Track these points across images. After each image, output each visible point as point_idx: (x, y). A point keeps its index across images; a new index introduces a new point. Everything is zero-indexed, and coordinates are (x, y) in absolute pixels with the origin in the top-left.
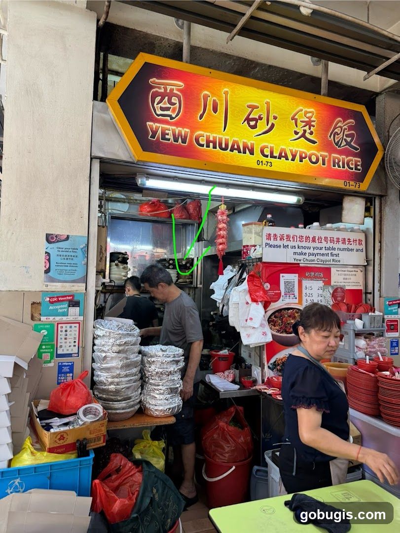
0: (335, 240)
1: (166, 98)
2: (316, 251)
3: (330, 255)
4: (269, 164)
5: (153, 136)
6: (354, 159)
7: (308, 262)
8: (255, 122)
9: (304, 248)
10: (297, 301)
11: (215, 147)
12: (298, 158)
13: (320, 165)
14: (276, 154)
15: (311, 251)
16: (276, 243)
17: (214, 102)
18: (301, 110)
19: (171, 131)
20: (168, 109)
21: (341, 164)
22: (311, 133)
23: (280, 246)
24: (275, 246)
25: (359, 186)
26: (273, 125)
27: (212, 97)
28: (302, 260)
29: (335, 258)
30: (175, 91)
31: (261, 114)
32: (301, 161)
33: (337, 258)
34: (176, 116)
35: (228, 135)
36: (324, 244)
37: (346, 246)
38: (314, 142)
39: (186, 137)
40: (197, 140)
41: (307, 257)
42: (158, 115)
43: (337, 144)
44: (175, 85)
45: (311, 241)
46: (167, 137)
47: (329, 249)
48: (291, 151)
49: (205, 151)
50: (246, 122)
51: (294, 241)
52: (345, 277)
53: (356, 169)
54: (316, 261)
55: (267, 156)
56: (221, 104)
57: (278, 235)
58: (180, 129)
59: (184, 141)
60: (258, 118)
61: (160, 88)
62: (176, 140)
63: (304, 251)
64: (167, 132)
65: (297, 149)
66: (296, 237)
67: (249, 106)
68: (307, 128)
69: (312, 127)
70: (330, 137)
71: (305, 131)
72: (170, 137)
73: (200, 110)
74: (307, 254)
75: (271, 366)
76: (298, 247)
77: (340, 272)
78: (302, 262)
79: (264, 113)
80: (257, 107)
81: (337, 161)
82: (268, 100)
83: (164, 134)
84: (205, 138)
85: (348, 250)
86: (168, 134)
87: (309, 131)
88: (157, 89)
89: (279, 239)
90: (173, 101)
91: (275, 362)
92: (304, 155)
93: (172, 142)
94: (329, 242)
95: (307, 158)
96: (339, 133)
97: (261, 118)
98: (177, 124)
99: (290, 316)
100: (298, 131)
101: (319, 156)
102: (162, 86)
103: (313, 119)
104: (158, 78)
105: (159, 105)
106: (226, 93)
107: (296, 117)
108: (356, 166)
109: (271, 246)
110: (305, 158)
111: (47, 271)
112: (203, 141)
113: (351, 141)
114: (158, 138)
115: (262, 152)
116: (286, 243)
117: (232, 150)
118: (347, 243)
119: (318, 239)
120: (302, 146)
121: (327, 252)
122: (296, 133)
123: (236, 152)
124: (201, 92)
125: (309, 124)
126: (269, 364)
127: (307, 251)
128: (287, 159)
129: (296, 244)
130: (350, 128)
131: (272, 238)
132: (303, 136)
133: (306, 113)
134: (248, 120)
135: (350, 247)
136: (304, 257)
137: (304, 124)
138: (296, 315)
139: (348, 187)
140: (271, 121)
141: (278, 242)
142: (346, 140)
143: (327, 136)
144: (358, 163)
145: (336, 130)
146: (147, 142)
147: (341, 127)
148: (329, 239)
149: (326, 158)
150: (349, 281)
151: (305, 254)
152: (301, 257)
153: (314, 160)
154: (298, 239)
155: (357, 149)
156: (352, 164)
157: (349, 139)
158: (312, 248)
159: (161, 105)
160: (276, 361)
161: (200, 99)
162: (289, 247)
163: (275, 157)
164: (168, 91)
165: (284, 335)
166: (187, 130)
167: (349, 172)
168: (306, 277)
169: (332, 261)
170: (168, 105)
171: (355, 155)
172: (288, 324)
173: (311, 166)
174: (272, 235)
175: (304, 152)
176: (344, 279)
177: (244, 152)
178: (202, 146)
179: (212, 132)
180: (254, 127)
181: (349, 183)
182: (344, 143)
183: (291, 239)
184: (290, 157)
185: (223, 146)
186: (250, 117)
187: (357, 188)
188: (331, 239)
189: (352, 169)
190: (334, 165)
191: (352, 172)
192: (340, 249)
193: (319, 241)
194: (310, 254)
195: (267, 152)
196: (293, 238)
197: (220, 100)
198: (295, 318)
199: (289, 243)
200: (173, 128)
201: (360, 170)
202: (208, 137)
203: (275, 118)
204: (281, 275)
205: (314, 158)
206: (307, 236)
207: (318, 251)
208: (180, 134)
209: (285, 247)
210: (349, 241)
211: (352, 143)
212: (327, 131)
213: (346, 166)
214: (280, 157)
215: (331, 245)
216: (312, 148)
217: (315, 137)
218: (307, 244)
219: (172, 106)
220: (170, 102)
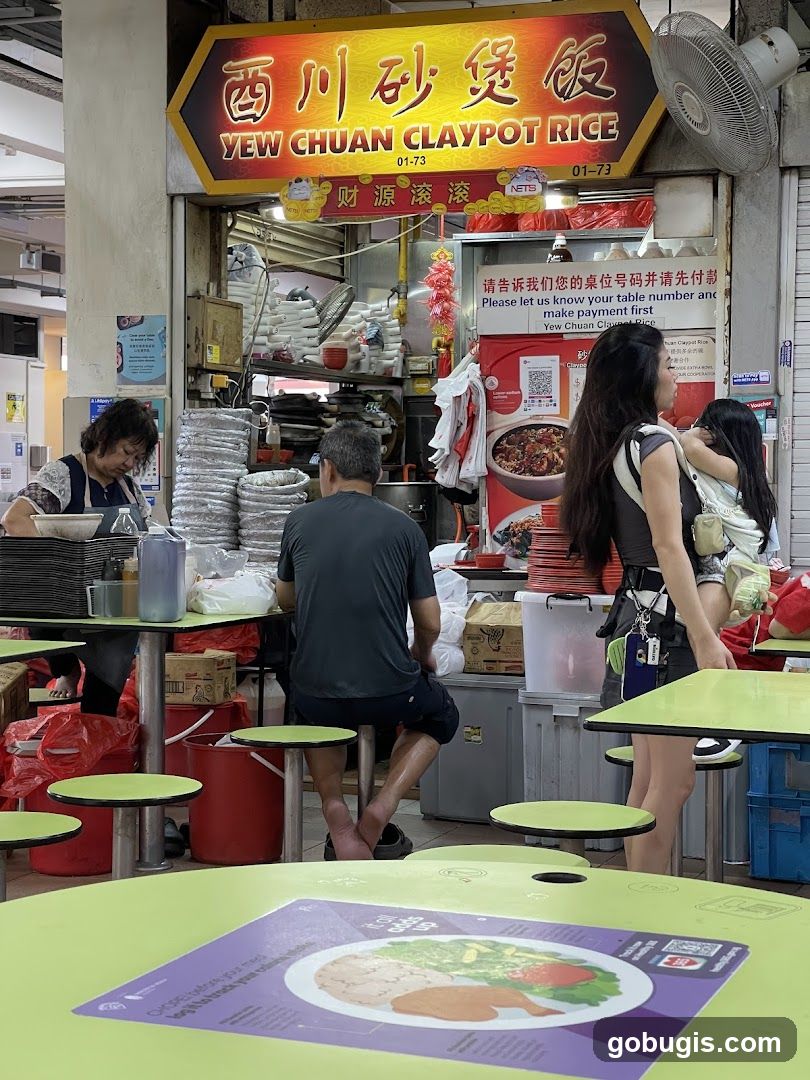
0: (644, 278)
1: (248, 88)
2: (595, 306)
3: (629, 311)
4: (420, 160)
5: (229, 155)
6: (600, 116)
7: (578, 330)
8: (394, 90)
9: (567, 301)
10: (557, 410)
11: (323, 150)
12: (476, 137)
13: (522, 144)
14: (433, 139)
15: (585, 307)
16: (504, 296)
17: (323, 73)
18: (486, 44)
19: (255, 140)
20: (249, 106)
21: (568, 132)
22: (506, 85)
23: (513, 302)
24: (502, 303)
25: (609, 170)
26: (429, 87)
27: (319, 66)
28: (563, 327)
29: (642, 316)
30: (260, 74)
31: (407, 71)
32: (483, 142)
33: (648, 317)
34: (262, 114)
35: (345, 125)
36: (616, 289)
37: (671, 290)
38: (510, 101)
39: (277, 145)
40: (295, 146)
41: (574, 319)
42: (236, 120)
43: (561, 94)
45: (584, 286)
46: (249, 150)
47: (627, 298)
48: (463, 129)
49: (307, 160)
50: (378, 93)
51: (544, 289)
53: (605, 135)
54: (595, 327)
55: (416, 147)
56: (335, 75)
57: (511, 281)
58: (268, 133)
59: (274, 152)
60: (400, 82)
61: (237, 75)
62: (262, 152)
63: (568, 307)
64: (249, 142)
65: (474, 123)
66: (549, 281)
67: (383, 65)
68: (496, 76)
69: (507, 72)
70: (546, 82)
71: (492, 84)
72: (254, 149)
73: (298, 94)
74: (576, 314)
75: (499, 536)
76: (555, 301)
78: (563, 330)
79: (411, 69)
80: (399, 62)
81: (559, 128)
82: (421, 43)
83: (244, 147)
84: (307, 139)
85: (676, 296)
86: (250, 146)
87: (501, 82)
88: (234, 78)
89: (511, 287)
90: (257, 91)
91: (507, 529)
92: (488, 131)
93: (256, 157)
94: (628, 283)
95: (496, 136)
96: (567, 69)
97: (404, 80)
98: (263, 127)
99: (540, 441)
100: (478, 87)
101: (521, 125)
103: (509, 55)
104: (234, 60)
106: (343, 53)
107: (475, 61)
108: (605, 128)
109: (493, 304)
110: (491, 135)
111: (119, 370)
112: (303, 145)
113: (595, 80)
114: (236, 157)
115: (407, 141)
117: (352, 150)
118: (675, 281)
119: (601, 281)
120: (488, 114)
121: (622, 305)
122: (474, 91)
123: (359, 151)
124: (300, 62)
125: (502, 67)
126: (495, 533)
127: (575, 307)
128: (455, 144)
129: (548, 295)
130: (593, 53)
131: (497, 288)
132: (490, 93)
133: (496, 46)
134: (382, 89)
135: (682, 290)
136: (568, 319)
137: (491, 69)
139: (581, 176)
140: (426, 80)
141: (511, 295)
142: (582, 81)
143: (539, 83)
144: (611, 123)
145: (561, 66)
146: (217, 163)
147: (572, 56)
148: (628, 277)
149: (536, 128)
150: (683, 364)
151: (571, 313)
152: (562, 321)
153: (509, 135)
154: (555, 284)
155: (607, 93)
156: (596, 128)
157: (589, 78)
158: (587, 301)
159: (241, 102)
160: (509, 527)
161: (297, 77)
162: (535, 302)
163: (432, 146)
164: (250, 76)
165: (528, 477)
166: (278, 132)
167: (587, 145)
168: (578, 362)
170: (251, 100)
171: (604, 107)
172: (537, 456)
173: (501, 148)
174: (497, 282)
175: (489, 126)
177: (375, 148)
178: (303, 152)
179: (319, 126)
180: (394, 98)
181: (585, 167)
182: (578, 87)
183: (539, 286)
184: (460, 139)
185: (338, 146)
186: (385, 84)
187: (603, 175)
188: (635, 277)
189: (596, 137)
190: (553, 139)
191: (595, 145)
192: (656, 297)
193: (604, 285)
194: (581, 313)
195: (416, 139)
196: (542, 283)
197: (334, 68)
198: (549, 444)
199: (534, 294)
200: (258, 133)
201: (613, 136)
202: (312, 136)
203: (433, 73)
204: (522, 359)
205: (509, 131)
206: (576, 277)
207: (602, 306)
208: (268, 142)
209: (524, 302)
210: (681, 276)
211: (597, 84)
212: (540, 72)
213: (580, 134)
214: (440, 145)
215: (634, 290)
216: (506, 113)
217: (514, 90)
218: (575, 293)
219: (256, 100)
220: (254, 94)
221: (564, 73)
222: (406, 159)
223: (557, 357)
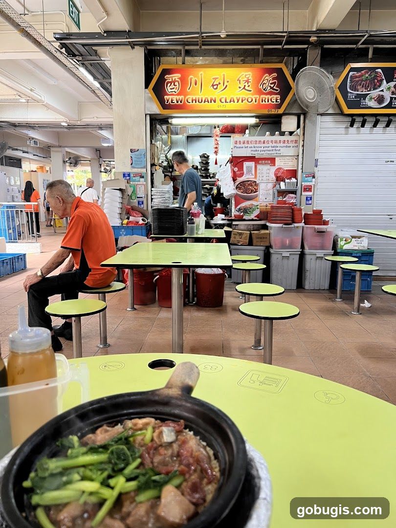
0: (278, 141)
1: (173, 83)
2: (265, 149)
3: (274, 150)
4: (224, 106)
5: (167, 102)
6: (275, 96)
7: (260, 155)
8: (217, 86)
9: (257, 147)
10: (254, 177)
11: (196, 102)
12: (240, 101)
13: (253, 103)
14: (228, 100)
15: (262, 149)
16: (240, 146)
17: (195, 80)
18: (243, 74)
20: (173, 89)
21: (266, 100)
23: (243, 147)
25: (278, 111)
26: (227, 86)
27: (194, 78)
29: (277, 152)
30: (177, 79)
32: (242, 102)
33: (279, 152)
34: (177, 91)
35: (202, 95)
36: (270, 144)
37: (285, 145)
38: (250, 91)
39: (182, 100)
40: (187, 101)
42: (169, 92)
43: (264, 90)
44: (176, 76)
45: (262, 143)
46: (173, 101)
47: (273, 147)
48: (237, 98)
49: (191, 105)
50: (212, 87)
52: (285, 163)
53: (276, 101)
54: (265, 155)
55: (223, 102)
56: (199, 81)
57: (242, 142)
58: (179, 97)
59: (181, 102)
62: (177, 102)
63: (257, 149)
64: (173, 99)
65: (240, 96)
66: (252, 142)
67: (213, 79)
68: (246, 84)
69: (249, 83)
70: (260, 86)
71: (245, 86)
72: (175, 101)
73: (188, 86)
74: (260, 151)
76: (254, 147)
77: (281, 160)
78: (256, 155)
79: (221, 80)
80: (218, 78)
81: (264, 99)
82: (224, 73)
85: (287, 147)
87: (248, 85)
88: (168, 80)
92: (244, 99)
93: (175, 103)
96: (266, 83)
97: (219, 84)
98: (178, 95)
99: (249, 185)
100: (241, 86)
101: (253, 98)
102: (171, 78)
103: (250, 78)
104: (169, 75)
105: (170, 87)
106: (201, 74)
109: (237, 148)
111: (132, 164)
112: (190, 100)
113: (274, 86)
114: (170, 103)
115: (221, 101)
116: (246, 145)
117: (204, 102)
118: (286, 143)
120: (244, 94)
121: (272, 149)
122: (240, 88)
123: (207, 103)
124: (189, 77)
125: (248, 81)
127: (260, 149)
128: (234, 102)
129: (252, 145)
130: (273, 79)
131: (238, 143)
132: (244, 88)
133: (246, 75)
134: (213, 85)
135: (288, 145)
136: (258, 152)
137: (244, 82)
138: (253, 184)
139: (270, 113)
140: (226, 84)
141: (242, 145)
142: (270, 86)
143: (258, 85)
144: (278, 98)
145: (264, 82)
146: (164, 105)
147: (267, 80)
148: (274, 141)
149: (257, 98)
150: (287, 165)
151: (258, 151)
152: (256, 153)
153: (250, 100)
154: (254, 143)
155: (277, 90)
156: (274, 99)
157: (272, 86)
158: (263, 147)
159: (171, 87)
160: (241, 207)
161: (187, 81)
162: (248, 147)
163: (228, 102)
164: (173, 80)
165: (246, 194)
166: (182, 97)
167: (272, 104)
168: (259, 164)
169: (275, 154)
170: (174, 87)
171: (276, 94)
172: (248, 189)
173: (247, 104)
175: (244, 97)
177: (211, 102)
178: (190, 102)
179: (194, 95)
180: (217, 88)
181: (271, 110)
182: (269, 88)
183: (250, 143)
185: (200, 101)
187: (276, 113)
188: (276, 141)
189: (274, 102)
190: (262, 102)
191: (274, 104)
192: (281, 147)
193: (267, 143)
195: (223, 100)
197: (199, 79)
198: (252, 186)
199: (248, 145)
200: (176, 97)
201: (279, 102)
202: (192, 98)
203: (228, 82)
204: (244, 163)
206: (260, 141)
207: (266, 149)
208: (179, 99)
209: (246, 147)
210: (288, 141)
211: (274, 88)
212: (258, 84)
213: (270, 101)
214: (230, 102)
215: (275, 145)
216: (249, 94)
217: (251, 88)
218: (260, 145)
220: (175, 85)
222: (220, 106)
223: (254, 163)
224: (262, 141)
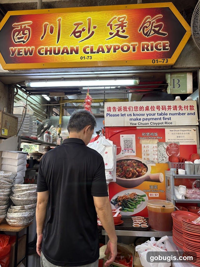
0: (167, 107)
1: (22, 32)
2: (149, 117)
3: (162, 119)
4: (90, 58)
5: (12, 55)
6: (162, 42)
7: (143, 125)
8: (79, 33)
9: (138, 115)
10: (135, 154)
11: (51, 54)
12: (112, 50)
13: (131, 52)
14: (95, 50)
15: (145, 117)
16: (115, 113)
17: (51, 27)
18: (116, 18)
19: (23, 50)
20: (22, 38)
21: (149, 48)
22: (124, 31)
23: (118, 115)
24: (114, 115)
25: (167, 61)
26: (93, 33)
27: (50, 25)
28: (137, 124)
29: (167, 121)
30: (27, 27)
31: (84, 27)
32: (115, 51)
33: (169, 121)
34: (27, 41)
35: (59, 45)
36: (156, 111)
37: (177, 112)
38: (125, 37)
39: (32, 51)
40: (39, 52)
41: (141, 121)
42: (16, 42)
43: (146, 35)
44: (27, 23)
45: (144, 110)
47: (161, 114)
48: (107, 47)
49: (44, 57)
51: (130, 110)
52: (179, 135)
53: (164, 49)
54: (150, 124)
55: (88, 53)
56: (56, 28)
57: (117, 108)
58: (29, 47)
59: (31, 54)
60: (81, 30)
61: (18, 27)
62: (26, 54)
63: (139, 117)
64: (21, 50)
65: (111, 44)
66: (131, 108)
67: (75, 25)
68: (120, 29)
69: (124, 27)
70: (140, 30)
71: (118, 31)
72: (23, 53)
73: (41, 34)
74: (142, 120)
75: (113, 202)
76: (134, 115)
77: (173, 132)
78: (137, 125)
79: (86, 26)
80: (81, 24)
81: (146, 46)
82: (89, 17)
83: (19, 52)
84: (44, 50)
85: (179, 114)
86: (21, 52)
87: (122, 30)
88: (16, 28)
89: (117, 110)
90: (25, 32)
91: (117, 199)
92: (117, 47)
93: (23, 56)
94: (161, 109)
95: (120, 49)
96: (148, 26)
97: (84, 30)
98: (27, 45)
100: (112, 32)
101: (130, 45)
102: (20, 26)
103: (125, 21)
104: (17, 23)
105: (17, 37)
106: (59, 20)
107: (111, 23)
108: (164, 47)
109: (111, 115)
110: (118, 49)
112: (43, 52)
114: (15, 55)
115: (85, 51)
116: (123, 112)
117: (62, 54)
118: (178, 109)
119: (151, 108)
120: (116, 42)
121: (159, 117)
122: (111, 34)
123: (65, 54)
124: (43, 23)
125: (122, 26)
126: (112, 200)
127: (141, 117)
128: (103, 52)
129: (131, 113)
130: (158, 21)
131: (112, 110)
132: (117, 34)
133: (119, 18)
134: (74, 33)
135: (181, 112)
136: (139, 121)
137: (117, 26)
138: (134, 164)
139: (156, 63)
140: (92, 30)
141: (117, 112)
142: (154, 30)
143: (137, 29)
144: (166, 45)
145: (145, 25)
147: (150, 22)
148: (161, 107)
149: (136, 46)
150: (182, 138)
151: (140, 119)
152: (137, 122)
154: (134, 109)
155: (164, 34)
156: (160, 46)
157: (157, 29)
158: (146, 115)
159: (18, 36)
160: (117, 198)
161: (42, 28)
162: (126, 115)
163: (95, 53)
164: (23, 28)
165: (124, 179)
166: (33, 47)
167: (157, 52)
168: (142, 137)
169: (164, 123)
170: (23, 36)
171: (163, 39)
172: (128, 171)
173: (122, 53)
174: (112, 108)
176: (178, 137)
177: (71, 53)
178: (43, 54)
179: (49, 45)
180: (79, 36)
181: (157, 60)
182: (153, 32)
183: (128, 109)
184: (106, 50)
185: (57, 52)
186: (76, 31)
187: (165, 63)
188: (163, 107)
189: (161, 50)
190: (143, 50)
191: (160, 52)
192: (171, 114)
193: (152, 109)
194: (144, 119)
195: (88, 50)
196: (129, 108)
197: (55, 25)
198: (133, 167)
199: (126, 112)
200: (25, 47)
201: (168, 49)
202: (46, 49)
203: (95, 27)
204: (121, 135)
205: (125, 48)
206: (141, 106)
207: (151, 117)
208: (29, 50)
209: (122, 115)
210: (180, 107)
211: (160, 31)
212: (138, 27)
213: (154, 48)
214: (98, 52)
215: (163, 112)
216: (124, 41)
217: (127, 33)
218: (141, 112)
219: (24, 36)
220: (24, 34)
221: (147, 27)
222: (84, 57)
223: (134, 135)
224: (145, 106)
